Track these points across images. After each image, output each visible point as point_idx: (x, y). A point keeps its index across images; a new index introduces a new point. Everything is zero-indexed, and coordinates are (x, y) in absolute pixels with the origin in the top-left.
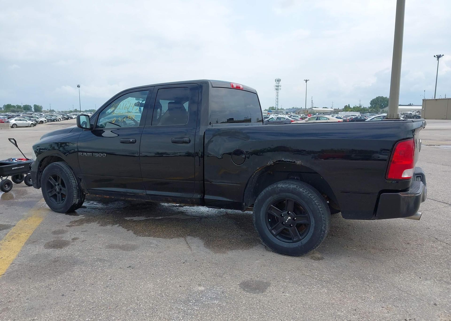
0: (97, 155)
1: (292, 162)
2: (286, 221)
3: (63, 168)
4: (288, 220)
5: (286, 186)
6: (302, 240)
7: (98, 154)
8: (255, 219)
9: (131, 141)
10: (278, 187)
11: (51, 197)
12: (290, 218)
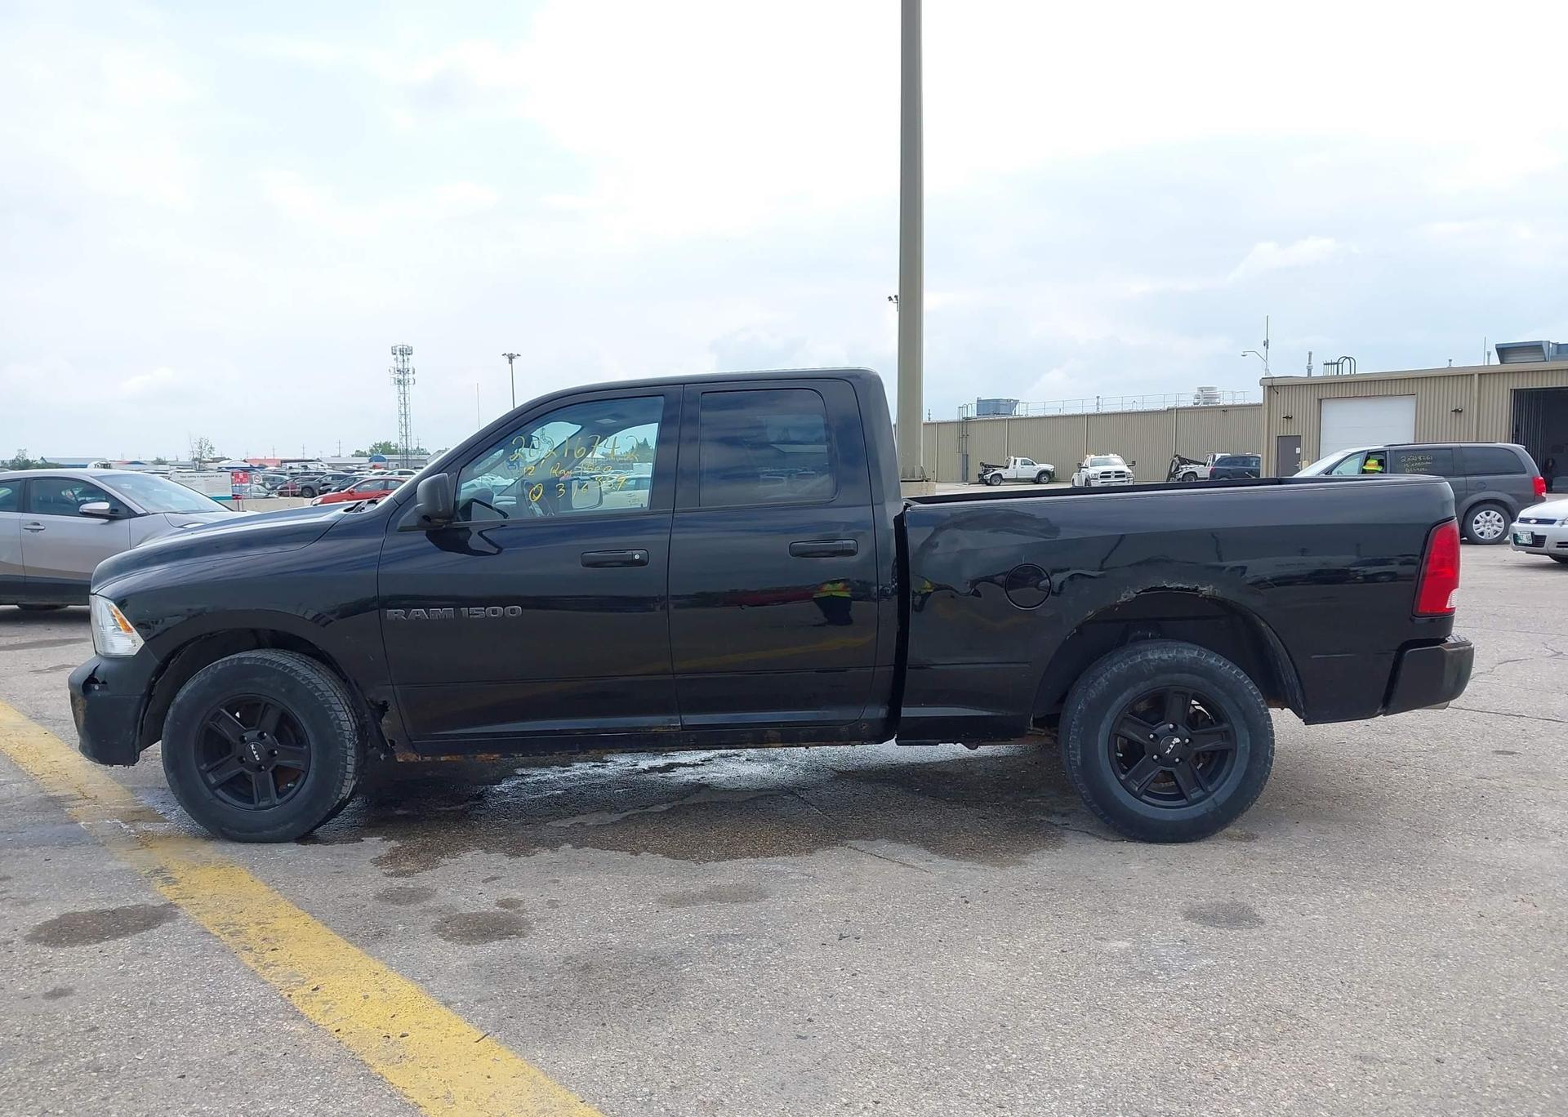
0: (478, 612)
1: (1188, 590)
2: (1168, 751)
3: (292, 670)
4: (1172, 746)
5: (1171, 655)
6: (1213, 796)
7: (483, 609)
8: (1079, 757)
9: (637, 557)
10: (1148, 661)
11: (220, 786)
12: (1177, 740)
